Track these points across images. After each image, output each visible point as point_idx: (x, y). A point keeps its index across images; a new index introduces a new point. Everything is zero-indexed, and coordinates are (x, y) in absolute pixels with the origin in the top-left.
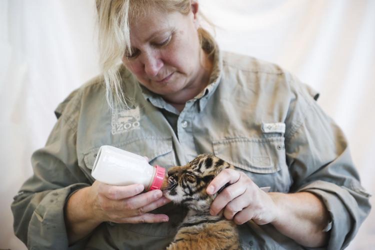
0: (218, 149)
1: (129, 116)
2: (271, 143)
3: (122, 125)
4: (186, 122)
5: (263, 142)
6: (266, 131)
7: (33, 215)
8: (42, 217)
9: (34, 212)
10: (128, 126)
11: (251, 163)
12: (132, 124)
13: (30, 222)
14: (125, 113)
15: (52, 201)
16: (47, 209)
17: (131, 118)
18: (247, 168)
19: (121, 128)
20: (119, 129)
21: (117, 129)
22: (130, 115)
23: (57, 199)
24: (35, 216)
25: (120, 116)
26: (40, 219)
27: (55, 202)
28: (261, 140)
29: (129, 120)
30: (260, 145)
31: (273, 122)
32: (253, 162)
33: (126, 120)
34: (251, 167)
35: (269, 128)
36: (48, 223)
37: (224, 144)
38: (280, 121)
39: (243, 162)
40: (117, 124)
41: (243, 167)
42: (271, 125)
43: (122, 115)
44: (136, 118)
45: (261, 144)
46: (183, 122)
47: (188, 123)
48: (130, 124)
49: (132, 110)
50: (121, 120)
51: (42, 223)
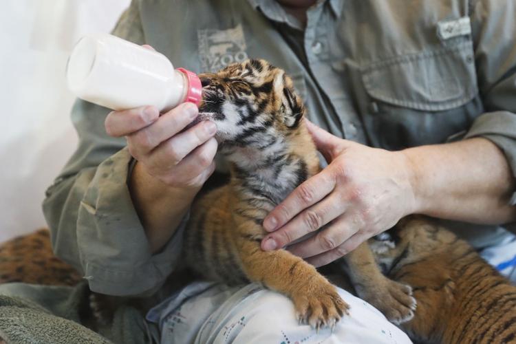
0: (371, 81)
1: (226, 43)
2: (455, 54)
3: (217, 59)
4: (319, 45)
5: (441, 54)
6: (445, 36)
7: (80, 208)
8: (94, 207)
9: (82, 203)
10: (227, 60)
11: (426, 95)
12: (234, 58)
13: (78, 221)
14: (220, 36)
15: (105, 176)
16: (100, 190)
17: (231, 46)
18: (421, 107)
19: (216, 64)
20: (213, 67)
21: (209, 66)
22: (229, 40)
23: (113, 170)
24: (84, 209)
25: (211, 44)
26: (92, 211)
27: (110, 176)
28: (437, 52)
29: (229, 50)
30: (437, 62)
31: (453, 18)
32: (431, 94)
33: (223, 49)
34: (428, 102)
35: (450, 30)
36: (105, 215)
37: (379, 68)
38: (462, 15)
39: (414, 97)
40: (208, 57)
41: (416, 106)
42: (452, 24)
43: (215, 41)
44: (239, 45)
45: (439, 58)
46: (314, 45)
47: (323, 45)
48: (231, 58)
49: (230, 31)
50: (214, 50)
51: (96, 215)
